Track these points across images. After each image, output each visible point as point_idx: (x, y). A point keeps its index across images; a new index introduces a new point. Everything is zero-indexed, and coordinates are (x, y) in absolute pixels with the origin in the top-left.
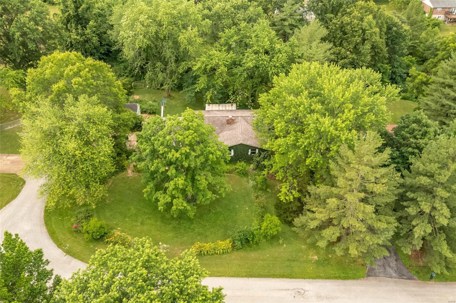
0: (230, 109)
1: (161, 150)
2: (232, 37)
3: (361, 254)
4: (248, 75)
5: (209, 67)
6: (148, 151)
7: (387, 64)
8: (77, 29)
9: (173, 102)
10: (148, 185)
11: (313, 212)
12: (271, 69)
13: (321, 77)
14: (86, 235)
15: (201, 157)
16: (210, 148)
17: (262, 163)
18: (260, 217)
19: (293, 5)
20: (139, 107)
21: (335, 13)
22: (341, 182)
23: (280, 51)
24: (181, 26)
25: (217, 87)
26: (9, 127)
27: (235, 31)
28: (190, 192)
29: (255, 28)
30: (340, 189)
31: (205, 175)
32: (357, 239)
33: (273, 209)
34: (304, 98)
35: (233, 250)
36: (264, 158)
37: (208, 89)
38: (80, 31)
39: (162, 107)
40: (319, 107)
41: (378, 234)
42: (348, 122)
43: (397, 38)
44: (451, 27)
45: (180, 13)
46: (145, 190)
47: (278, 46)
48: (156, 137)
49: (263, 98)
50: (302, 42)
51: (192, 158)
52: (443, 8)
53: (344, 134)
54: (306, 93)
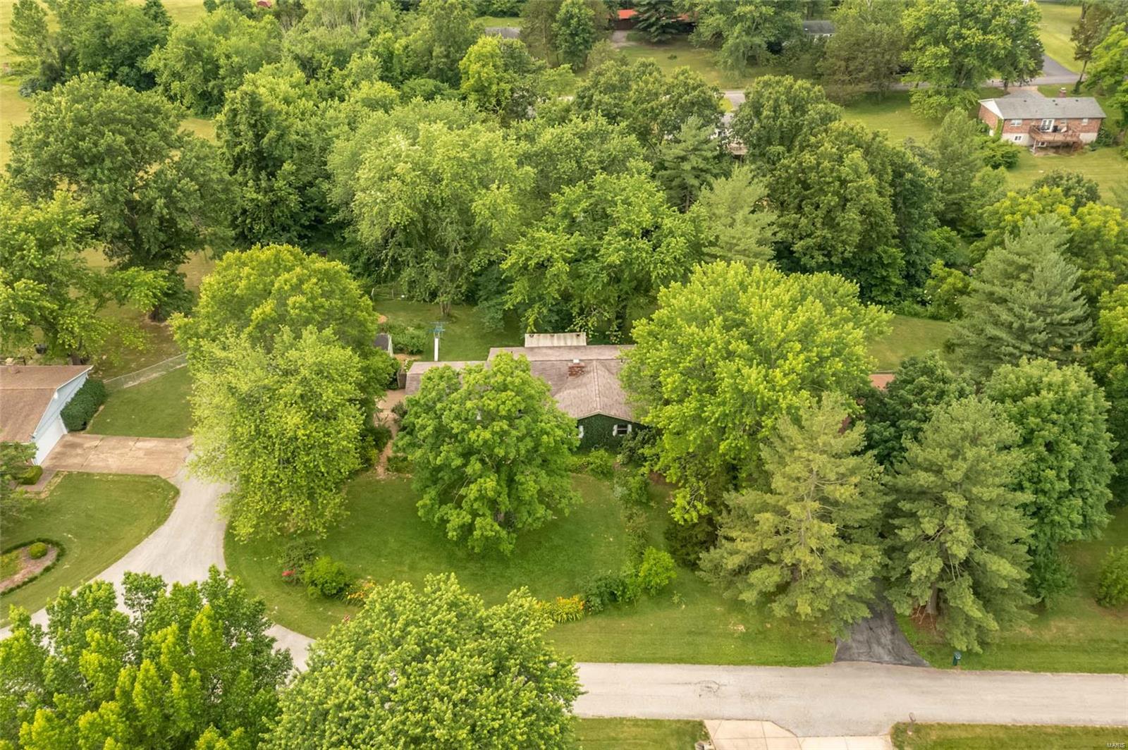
0: (575, 344)
1: (456, 427)
2: (578, 203)
3: (818, 615)
4: (611, 277)
5: (532, 263)
6: (430, 429)
7: (897, 246)
8: (257, 179)
9: (457, 329)
10: (426, 493)
11: (731, 540)
12: (655, 267)
13: (745, 291)
14: (311, 589)
15: (528, 439)
16: (543, 424)
17: (640, 451)
18: (636, 555)
19: (701, 127)
20: (390, 342)
21: (787, 143)
22: (778, 482)
23: (671, 232)
24: (476, 182)
25: (549, 300)
26: (131, 384)
27: (584, 191)
28: (505, 504)
29: (622, 183)
30: (780, 497)
31: (533, 473)
32: (811, 585)
33: (661, 539)
34: (716, 331)
35: (586, 615)
36: (644, 442)
37: (530, 305)
38: (263, 184)
39: (437, 341)
40: (744, 347)
41: (847, 576)
42: (793, 376)
43: (914, 194)
44: (1044, 161)
45: (474, 156)
46: (420, 503)
47: (667, 223)
48: (444, 404)
49: (640, 328)
50: (716, 211)
51: (510, 440)
52: (1024, 120)
53: (785, 398)
54: (719, 320)
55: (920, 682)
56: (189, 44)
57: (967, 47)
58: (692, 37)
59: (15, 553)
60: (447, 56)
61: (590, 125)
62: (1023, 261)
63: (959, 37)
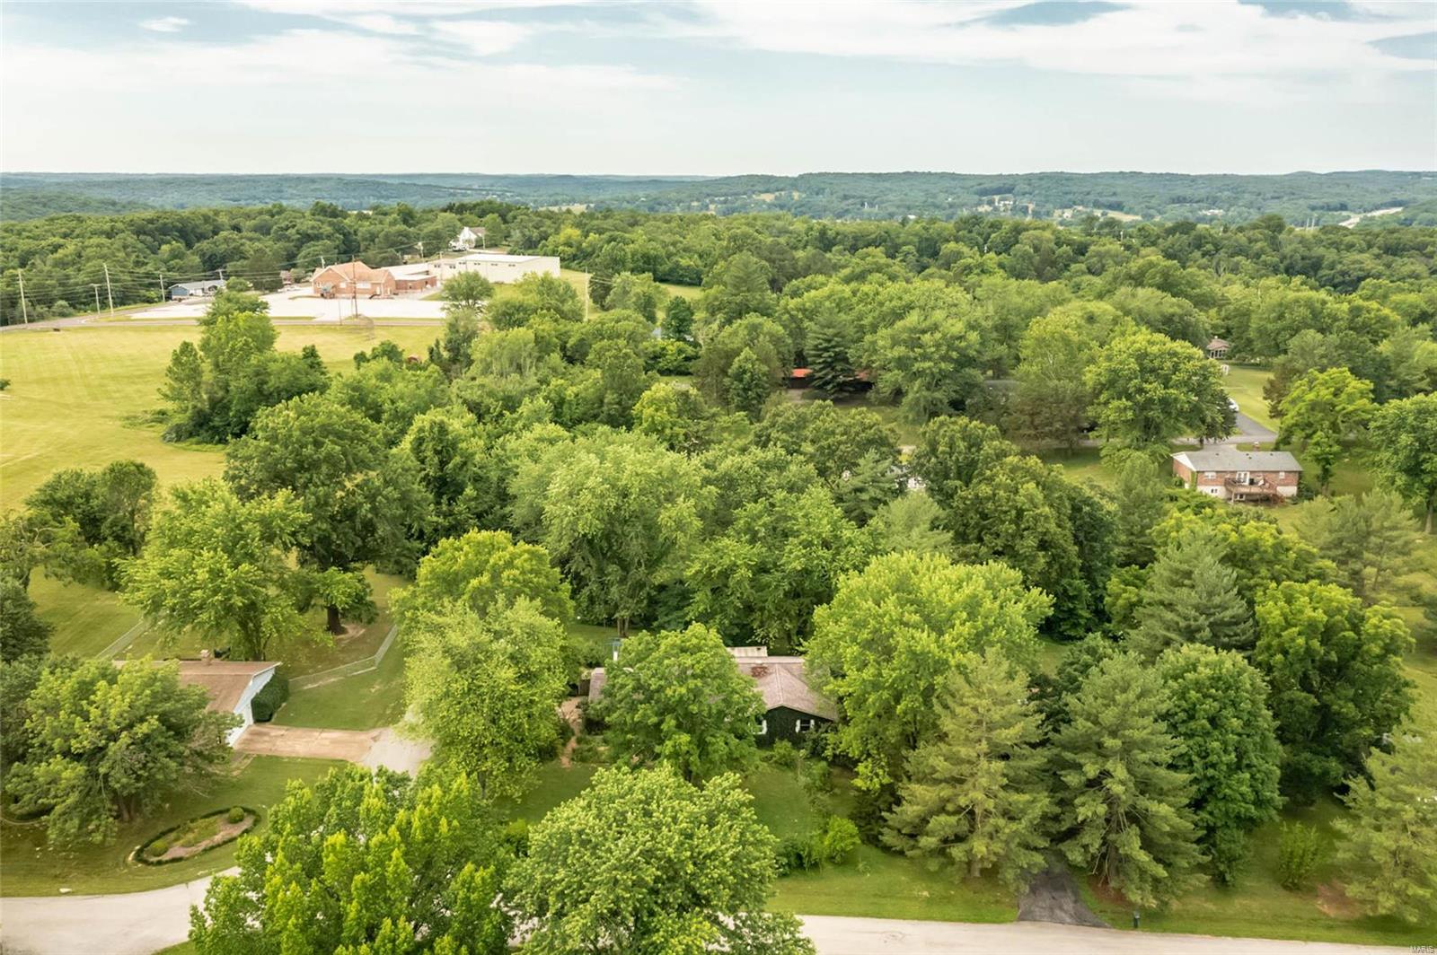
0: (756, 655)
2: (760, 517)
4: (792, 588)
5: (716, 571)
7: (1081, 579)
13: (917, 574)
19: (877, 461)
21: (964, 477)
23: (851, 543)
24: (663, 496)
25: (731, 611)
26: (310, 686)
27: (765, 508)
29: (802, 502)
38: (444, 508)
42: (961, 640)
43: (1094, 527)
45: (660, 473)
47: (847, 534)
52: (1217, 472)
53: (954, 658)
54: (894, 598)
55: (1101, 939)
56: (355, 389)
57: (1150, 401)
58: (871, 395)
59: (212, 819)
60: (619, 403)
61: (770, 455)
62: (1185, 567)
63: (1140, 390)
